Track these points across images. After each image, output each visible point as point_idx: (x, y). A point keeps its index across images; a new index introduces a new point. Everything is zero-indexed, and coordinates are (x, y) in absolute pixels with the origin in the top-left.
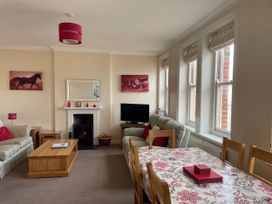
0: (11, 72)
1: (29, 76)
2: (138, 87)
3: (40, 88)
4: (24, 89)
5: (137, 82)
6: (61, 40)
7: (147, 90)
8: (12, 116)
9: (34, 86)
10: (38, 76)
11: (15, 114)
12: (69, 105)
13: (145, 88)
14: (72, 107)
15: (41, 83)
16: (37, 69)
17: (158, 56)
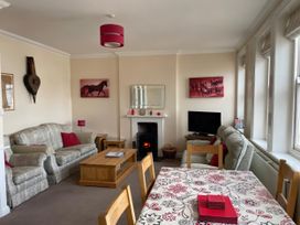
0: (82, 81)
1: (97, 84)
2: (210, 92)
3: (106, 95)
4: (92, 96)
5: (209, 86)
6: (103, 44)
7: (222, 96)
8: (81, 123)
9: (101, 94)
10: (105, 83)
11: (83, 122)
12: (133, 112)
13: (219, 93)
14: (136, 115)
15: (107, 91)
16: (103, 77)
17: (237, 52)
